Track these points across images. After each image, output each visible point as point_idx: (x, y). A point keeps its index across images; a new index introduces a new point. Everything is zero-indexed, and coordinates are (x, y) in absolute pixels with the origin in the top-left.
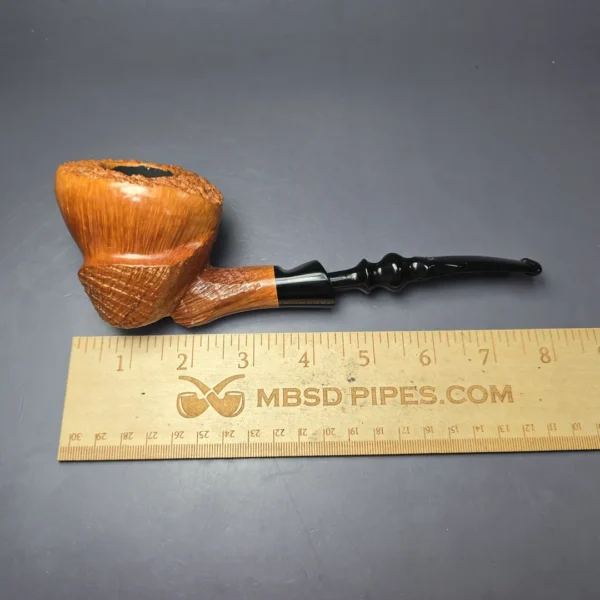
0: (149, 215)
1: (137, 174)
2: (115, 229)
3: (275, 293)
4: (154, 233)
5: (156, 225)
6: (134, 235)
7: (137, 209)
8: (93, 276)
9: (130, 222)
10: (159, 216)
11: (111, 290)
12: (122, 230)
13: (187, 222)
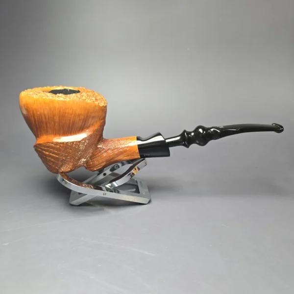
0: (66, 115)
1: (59, 93)
2: (49, 123)
3: (138, 151)
4: (70, 124)
5: (70, 120)
6: (60, 125)
7: (60, 112)
8: (40, 148)
9: (57, 118)
10: (72, 115)
11: (50, 155)
12: (53, 123)
13: (87, 116)
